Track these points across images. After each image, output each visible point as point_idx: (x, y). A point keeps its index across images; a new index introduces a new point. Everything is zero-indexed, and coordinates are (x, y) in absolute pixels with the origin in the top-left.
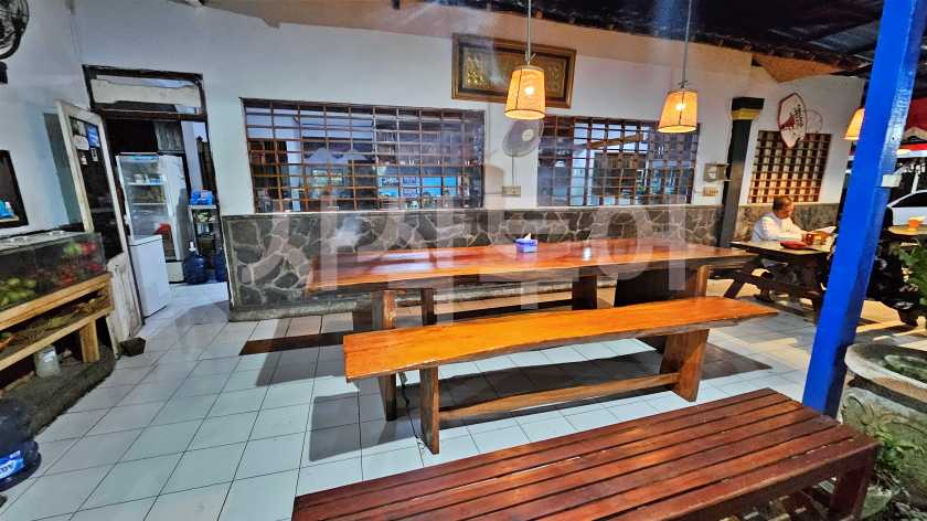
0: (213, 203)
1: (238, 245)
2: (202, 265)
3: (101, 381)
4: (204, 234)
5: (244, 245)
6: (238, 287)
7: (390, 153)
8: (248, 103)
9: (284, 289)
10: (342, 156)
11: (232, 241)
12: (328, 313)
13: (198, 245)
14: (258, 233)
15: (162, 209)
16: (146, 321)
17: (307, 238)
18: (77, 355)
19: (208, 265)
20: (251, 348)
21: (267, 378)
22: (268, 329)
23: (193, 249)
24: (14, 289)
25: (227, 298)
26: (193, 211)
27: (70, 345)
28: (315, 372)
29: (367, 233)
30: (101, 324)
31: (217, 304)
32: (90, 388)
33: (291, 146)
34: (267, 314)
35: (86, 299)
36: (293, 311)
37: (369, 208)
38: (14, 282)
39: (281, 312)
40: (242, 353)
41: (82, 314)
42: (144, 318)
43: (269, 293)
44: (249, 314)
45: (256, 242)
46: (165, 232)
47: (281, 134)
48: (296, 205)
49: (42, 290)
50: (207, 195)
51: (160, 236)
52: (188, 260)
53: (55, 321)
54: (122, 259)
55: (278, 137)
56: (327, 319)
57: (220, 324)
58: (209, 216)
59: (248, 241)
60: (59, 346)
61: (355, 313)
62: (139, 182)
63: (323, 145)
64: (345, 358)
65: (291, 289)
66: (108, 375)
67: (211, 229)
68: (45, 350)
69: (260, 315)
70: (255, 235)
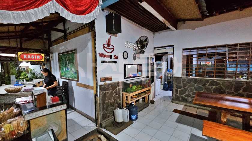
0: (172, 72)
1: (176, 84)
2: (167, 87)
3: (147, 107)
4: (169, 79)
5: (178, 84)
6: (175, 94)
7: (234, 56)
8: (184, 50)
9: (187, 98)
10: (212, 58)
11: (175, 83)
12: (199, 108)
13: (167, 81)
14: (182, 82)
15: (162, 73)
16: (155, 97)
17: (196, 85)
18: (144, 100)
19: (168, 87)
20: (176, 111)
21: (179, 121)
22: (181, 107)
23: (166, 82)
24: (139, 87)
25: (172, 96)
26: (168, 74)
27: (144, 98)
28: (193, 125)
29: (219, 86)
30: (149, 96)
31: (169, 97)
32: (145, 108)
33: (194, 56)
34: (181, 103)
35: (147, 91)
36: (188, 104)
37: (220, 78)
38: (139, 86)
39: (185, 104)
40: (173, 112)
41: (146, 93)
42: (155, 96)
43: (182, 98)
44: (176, 102)
45: (180, 84)
46: (161, 78)
47: (192, 53)
48: (194, 75)
49: (142, 88)
50: (171, 70)
51: (160, 79)
52: (165, 84)
53: (143, 94)
54: (153, 83)
55: (191, 54)
56: (199, 110)
57: (169, 102)
58: (171, 75)
59: (179, 83)
60: (143, 98)
61: (210, 111)
62: (158, 67)
63: (205, 55)
64: (203, 127)
65: (188, 98)
66: (148, 106)
67: (171, 78)
68: (141, 99)
69: (179, 103)
70: (181, 82)
